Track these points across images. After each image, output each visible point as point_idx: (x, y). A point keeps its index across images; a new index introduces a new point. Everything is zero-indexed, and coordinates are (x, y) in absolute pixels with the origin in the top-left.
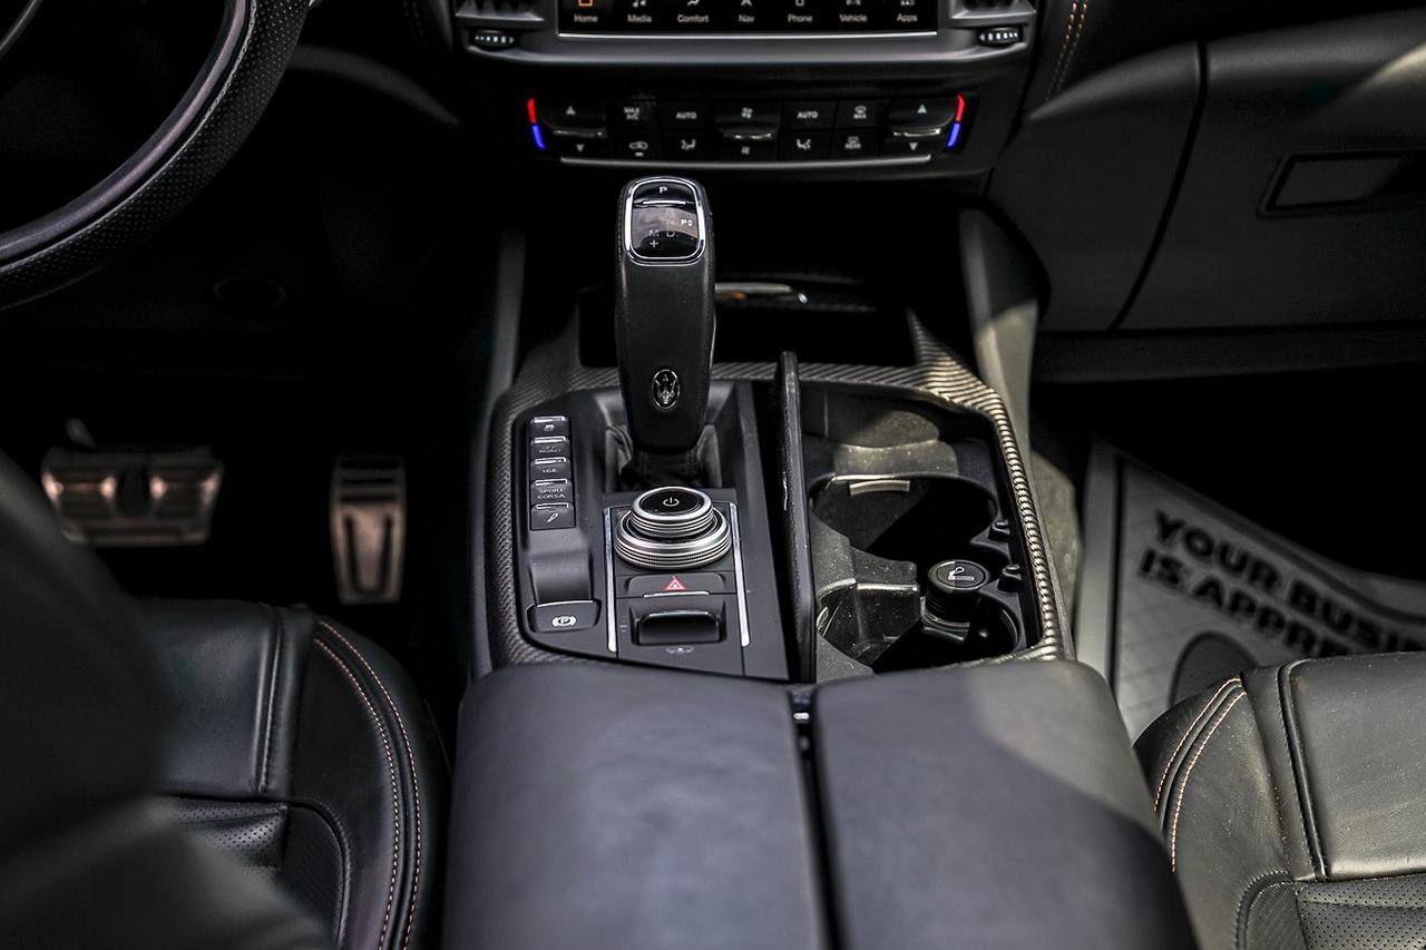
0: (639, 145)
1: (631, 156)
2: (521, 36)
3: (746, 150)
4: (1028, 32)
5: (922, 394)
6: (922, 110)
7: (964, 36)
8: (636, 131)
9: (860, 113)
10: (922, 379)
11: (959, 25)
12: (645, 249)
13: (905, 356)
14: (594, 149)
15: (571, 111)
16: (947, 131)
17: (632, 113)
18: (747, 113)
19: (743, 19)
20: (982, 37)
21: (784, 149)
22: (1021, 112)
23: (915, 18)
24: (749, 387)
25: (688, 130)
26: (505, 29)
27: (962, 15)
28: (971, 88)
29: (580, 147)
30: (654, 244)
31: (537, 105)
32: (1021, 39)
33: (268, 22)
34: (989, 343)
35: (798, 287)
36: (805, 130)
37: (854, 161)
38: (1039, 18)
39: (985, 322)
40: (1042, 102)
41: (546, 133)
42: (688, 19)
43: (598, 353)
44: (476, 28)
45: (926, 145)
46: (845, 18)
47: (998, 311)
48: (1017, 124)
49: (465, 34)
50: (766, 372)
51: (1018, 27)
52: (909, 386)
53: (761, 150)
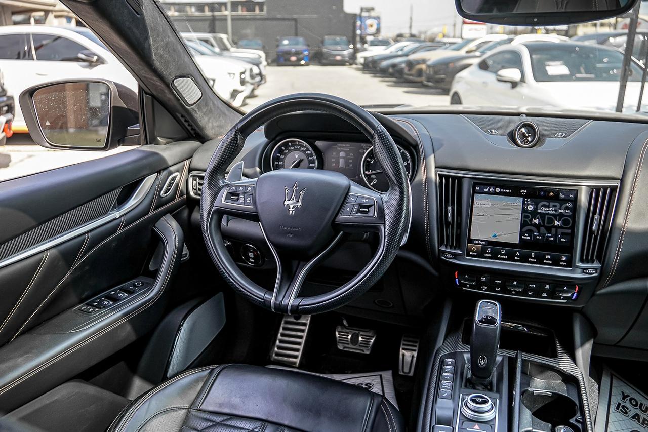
0: (484, 287)
1: (482, 290)
2: (456, 256)
3: (514, 293)
4: (598, 271)
5: (559, 368)
6: (565, 288)
7: (579, 270)
8: (484, 283)
9: (547, 287)
10: (558, 363)
11: (578, 267)
12: (481, 321)
13: (554, 355)
14: (472, 287)
15: (467, 276)
16: (573, 295)
17: (483, 279)
18: (515, 283)
19: (516, 258)
20: (585, 271)
21: (524, 293)
22: (595, 291)
23: (565, 264)
24: (507, 359)
25: (498, 285)
26: (452, 254)
27: (580, 264)
28: (580, 284)
29: (468, 286)
30: (484, 320)
31: (458, 274)
32: (596, 273)
33: (388, 252)
34: (579, 353)
35: (524, 326)
36: (531, 289)
37: (544, 299)
38: (602, 268)
39: (579, 348)
40: (601, 289)
41: (459, 282)
42: (501, 257)
43: (466, 341)
44: (444, 252)
45: (565, 298)
46: (545, 261)
47: (582, 344)
48: (593, 294)
49: (441, 254)
50: (513, 354)
51: (596, 270)
52: (554, 365)
53: (517, 293)
